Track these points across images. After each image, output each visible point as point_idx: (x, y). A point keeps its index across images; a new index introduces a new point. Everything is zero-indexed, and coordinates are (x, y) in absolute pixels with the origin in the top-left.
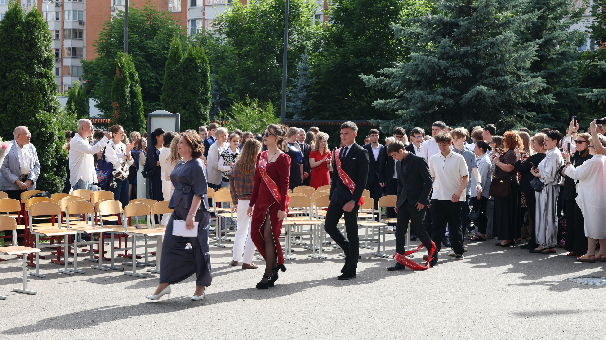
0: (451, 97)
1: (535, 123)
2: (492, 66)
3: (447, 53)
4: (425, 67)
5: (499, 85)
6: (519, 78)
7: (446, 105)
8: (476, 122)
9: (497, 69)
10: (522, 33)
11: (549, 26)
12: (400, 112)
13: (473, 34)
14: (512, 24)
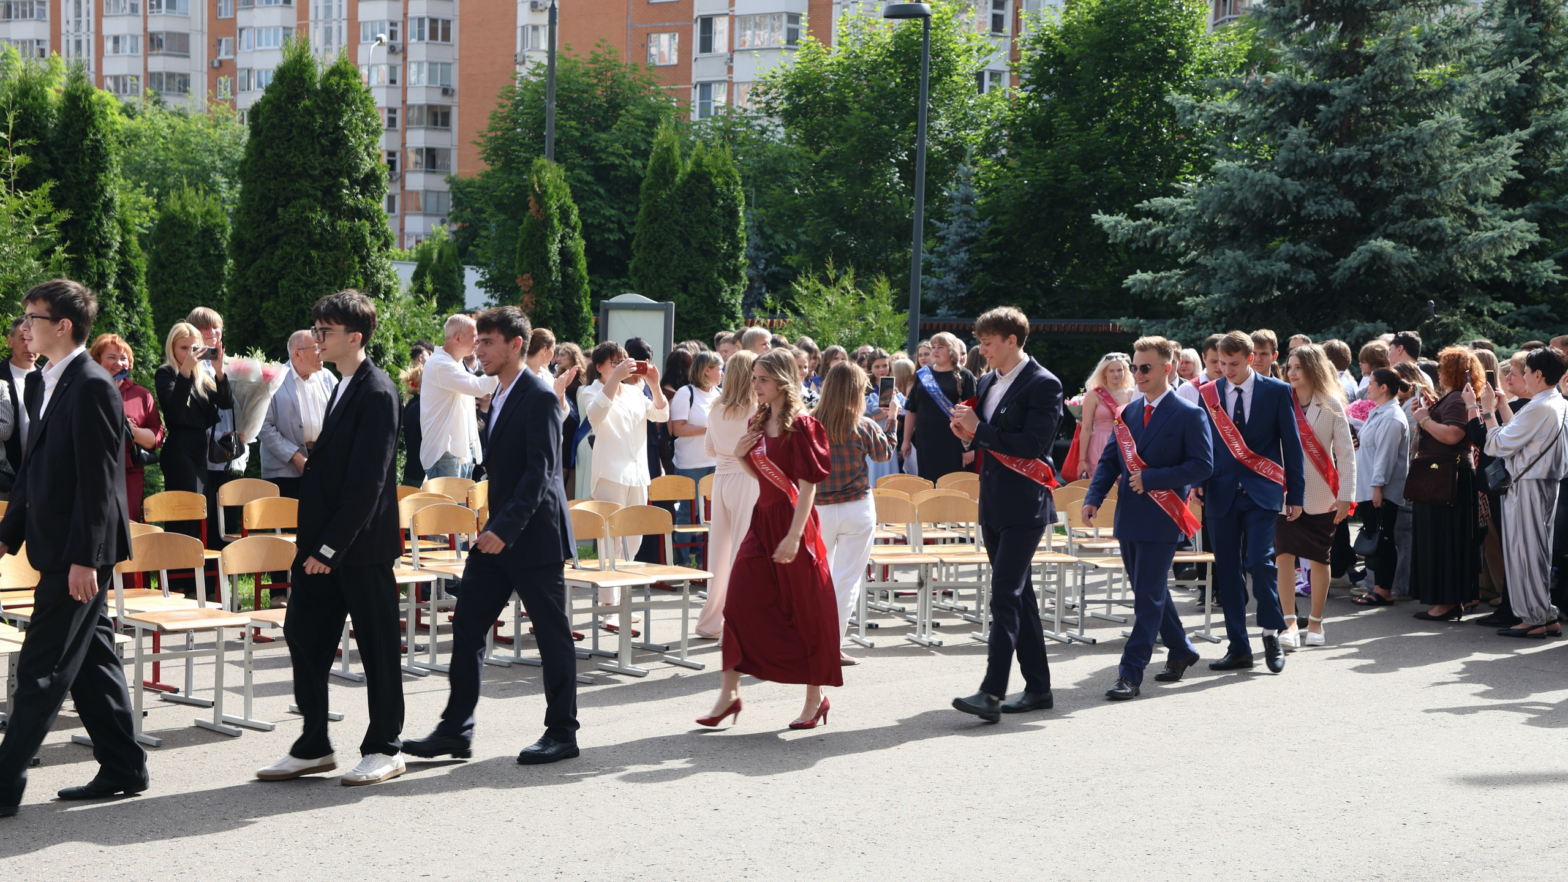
0: (1311, 265)
1: (1512, 327)
2: (1410, 191)
3: (1303, 162)
4: (1250, 196)
5: (1424, 238)
6: (1473, 222)
7: (1299, 285)
8: (1369, 326)
9: (1421, 199)
10: (1481, 114)
11: (1546, 97)
12: (1189, 301)
13: (1363, 116)
14: (1459, 93)
